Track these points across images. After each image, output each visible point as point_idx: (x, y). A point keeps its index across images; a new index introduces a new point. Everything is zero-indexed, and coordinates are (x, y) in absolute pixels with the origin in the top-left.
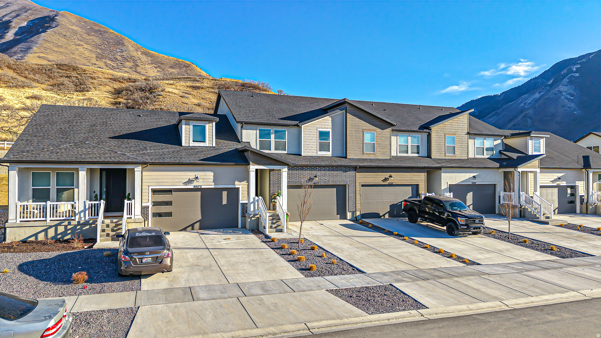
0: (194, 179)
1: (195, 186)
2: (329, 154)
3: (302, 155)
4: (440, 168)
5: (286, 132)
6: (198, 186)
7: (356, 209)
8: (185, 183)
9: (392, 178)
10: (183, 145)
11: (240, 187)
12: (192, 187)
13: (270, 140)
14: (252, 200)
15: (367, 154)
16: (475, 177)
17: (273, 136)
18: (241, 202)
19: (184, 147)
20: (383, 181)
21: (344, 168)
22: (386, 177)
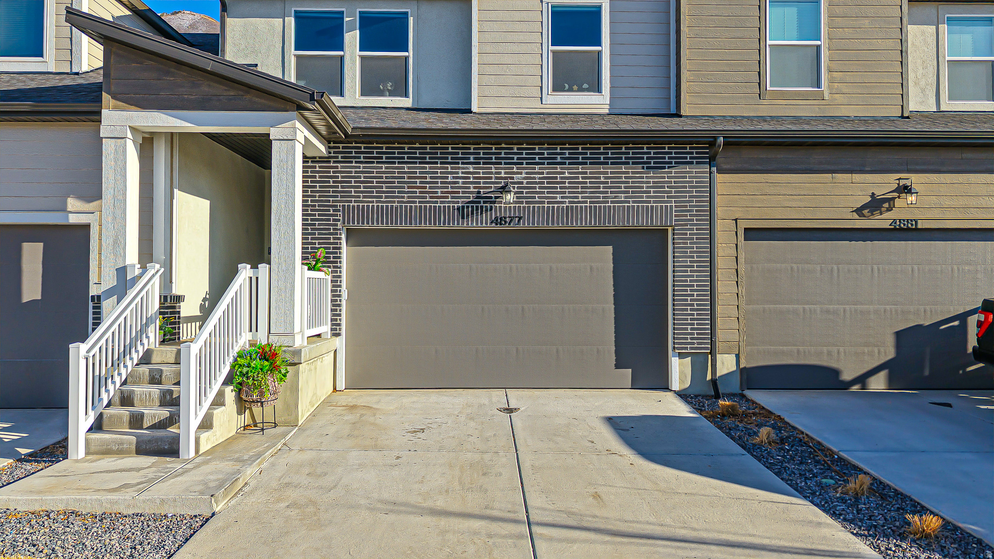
2: (598, 102)
3: (474, 109)
5: (411, 19)
7: (713, 343)
9: (912, 198)
11: (92, 221)
13: (341, 53)
15: (783, 95)
17: (352, 38)
20: (859, 211)
21: (652, 151)
22: (880, 192)
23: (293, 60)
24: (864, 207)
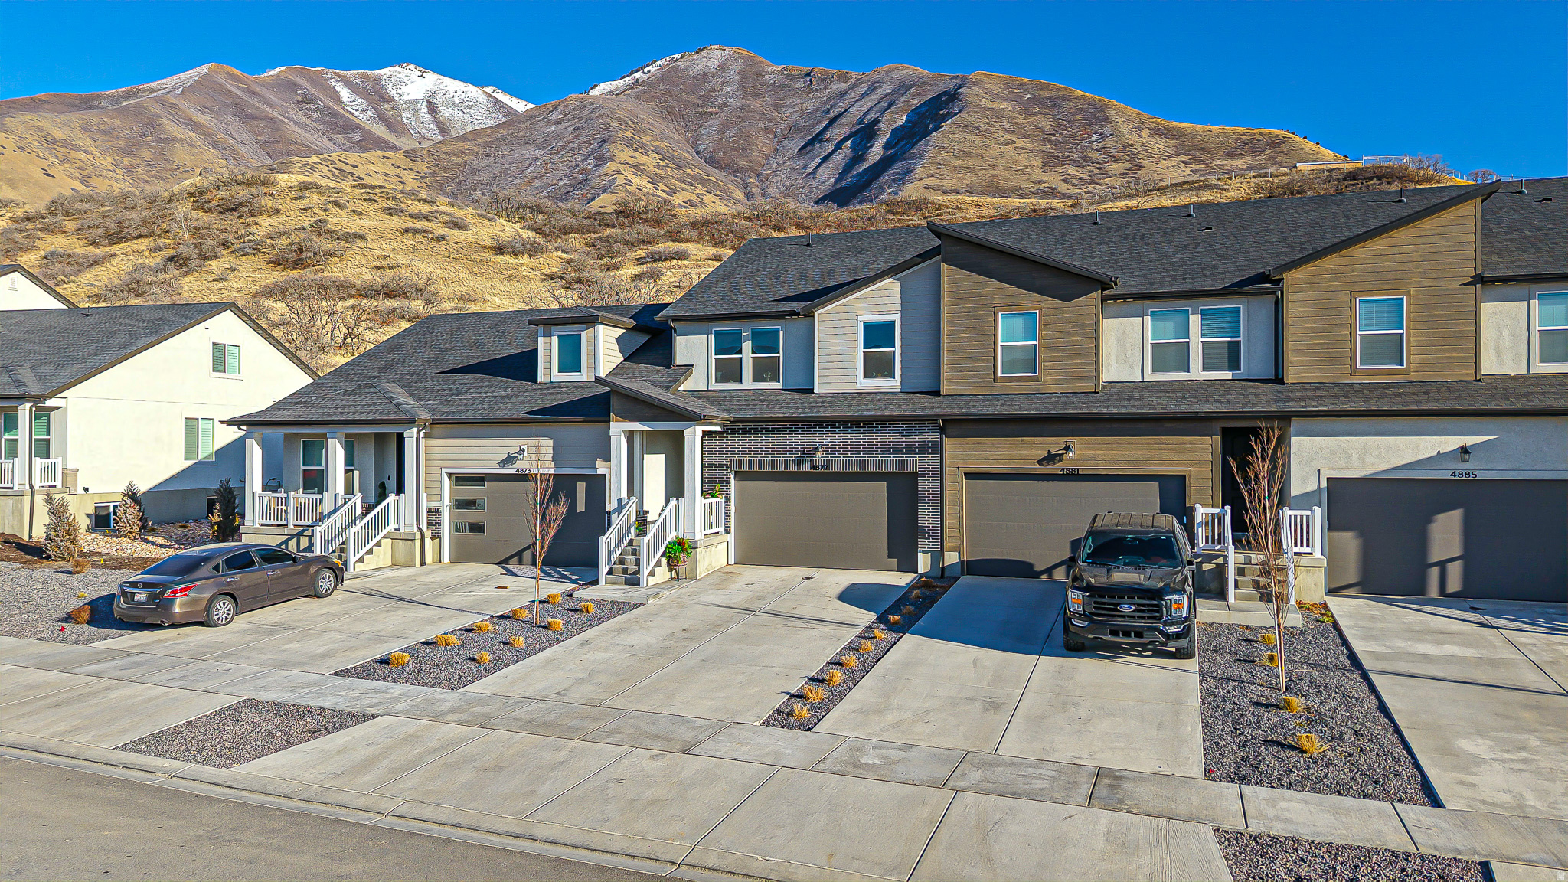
0: (518, 455)
1: (519, 469)
2: (893, 385)
3: (815, 391)
5: (781, 333)
6: (524, 470)
7: (942, 545)
8: (502, 463)
9: (1071, 455)
10: (539, 380)
11: (606, 473)
12: (513, 471)
13: (740, 356)
15: (1010, 379)
16: (1468, 452)
17: (747, 346)
18: (607, 505)
19: (542, 383)
20: (1040, 462)
21: (905, 426)
22: (1053, 450)
23: (714, 361)
24: (1043, 459)
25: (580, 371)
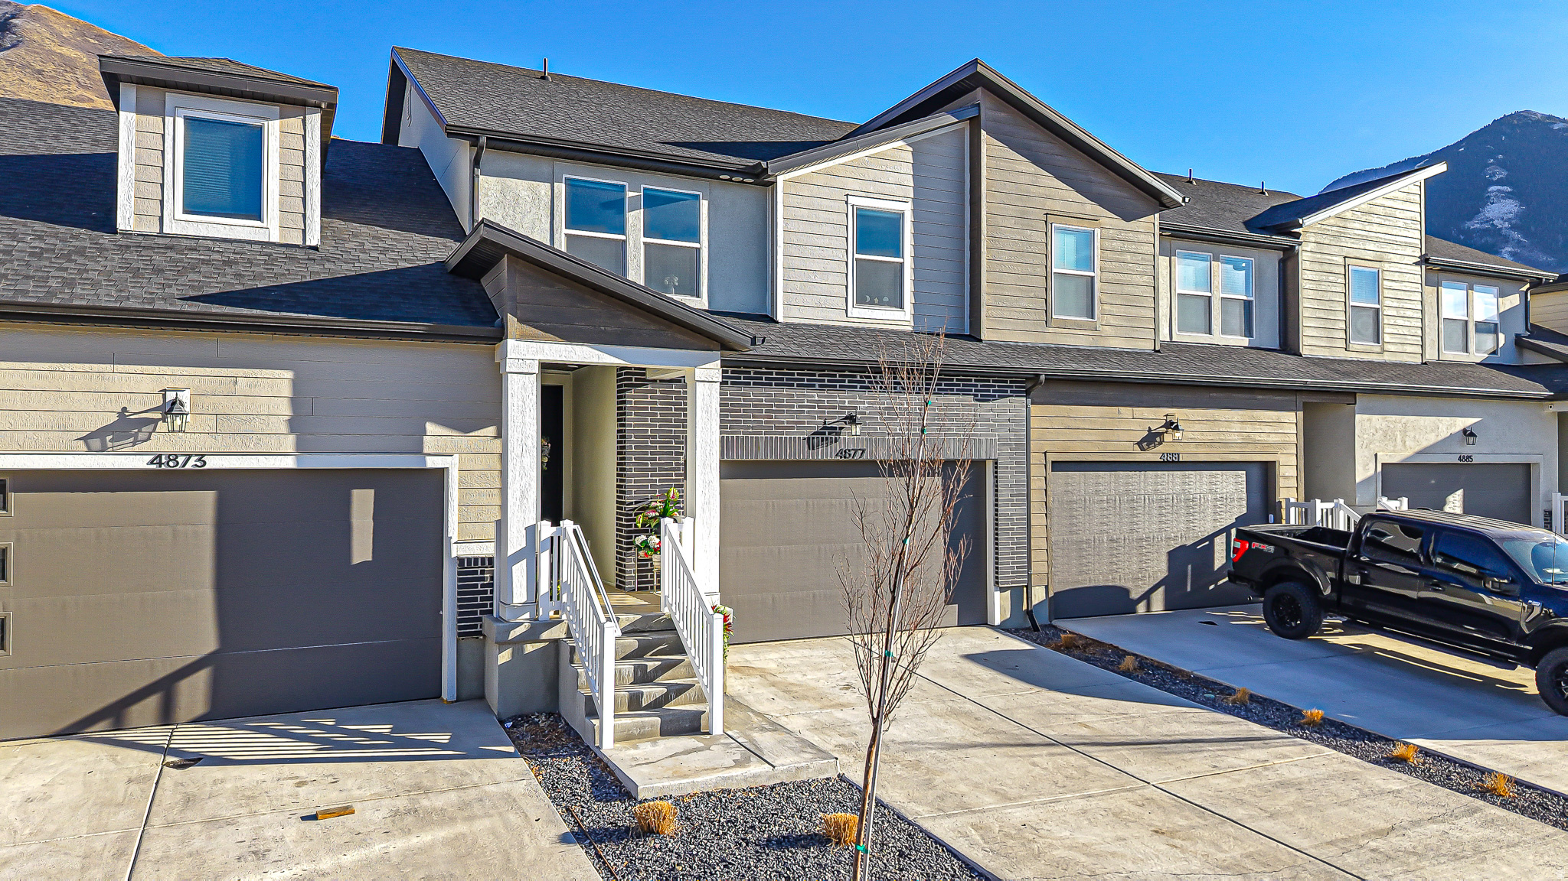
0: (158, 415)
1: (160, 456)
2: (901, 318)
3: (780, 318)
4: (1349, 395)
5: (704, 205)
6: (181, 460)
7: (1029, 576)
8: (97, 440)
9: (1178, 435)
10: (122, 224)
11: (452, 465)
12: (141, 463)
13: (622, 237)
14: (516, 541)
15: (1064, 325)
16: (1472, 435)
17: (635, 219)
18: (457, 551)
19: (126, 234)
20: (1139, 444)
21: (979, 384)
22: (1155, 427)
23: (564, 241)
24: (1142, 440)
25: (259, 218)
